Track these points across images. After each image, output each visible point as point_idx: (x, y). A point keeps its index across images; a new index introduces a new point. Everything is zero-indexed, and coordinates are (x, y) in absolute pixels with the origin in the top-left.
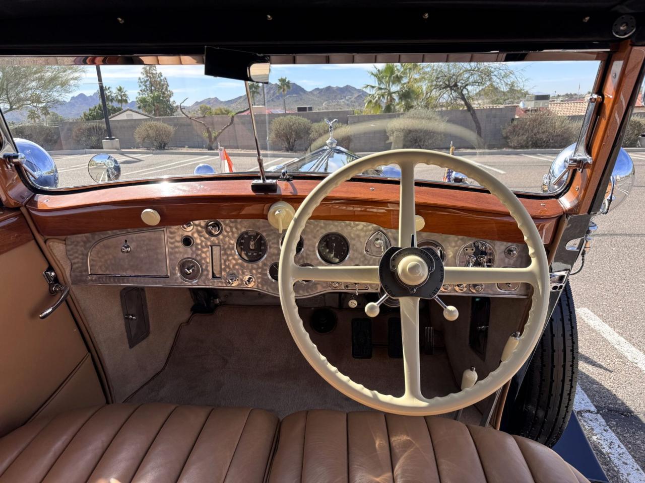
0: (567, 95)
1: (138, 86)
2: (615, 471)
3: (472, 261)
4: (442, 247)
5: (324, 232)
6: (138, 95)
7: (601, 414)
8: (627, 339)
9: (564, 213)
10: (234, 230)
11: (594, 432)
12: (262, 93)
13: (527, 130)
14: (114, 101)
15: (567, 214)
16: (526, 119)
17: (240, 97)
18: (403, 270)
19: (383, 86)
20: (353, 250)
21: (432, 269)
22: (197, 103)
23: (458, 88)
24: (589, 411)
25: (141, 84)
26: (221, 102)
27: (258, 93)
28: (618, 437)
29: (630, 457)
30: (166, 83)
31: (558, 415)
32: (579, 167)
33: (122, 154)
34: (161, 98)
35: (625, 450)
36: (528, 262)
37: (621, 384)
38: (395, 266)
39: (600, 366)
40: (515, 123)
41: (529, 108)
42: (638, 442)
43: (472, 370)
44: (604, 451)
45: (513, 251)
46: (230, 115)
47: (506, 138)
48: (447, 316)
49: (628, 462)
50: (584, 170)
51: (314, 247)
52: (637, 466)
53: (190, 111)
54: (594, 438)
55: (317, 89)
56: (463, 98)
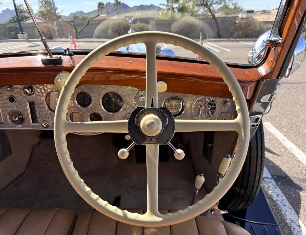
0: (263, 11)
1: (38, 4)
2: (279, 209)
3: (202, 109)
4: (183, 101)
5: (104, 92)
6: (38, 9)
7: (273, 179)
8: (287, 138)
9: (261, 78)
10: (43, 91)
11: (270, 189)
12: (106, 8)
13: (242, 29)
14: (25, 13)
15: (263, 79)
16: (242, 23)
17: (95, 11)
18: (144, 125)
19: (169, 4)
20: (126, 104)
21: (165, 124)
22: (72, 14)
23: (208, 6)
24: (268, 178)
25: (39, 3)
26: (85, 13)
27: (104, 8)
28: (282, 191)
29: (287, 201)
30: (53, 2)
31: (252, 191)
32: (273, 45)
33: (30, 42)
34: (51, 11)
35: (285, 198)
36: (236, 116)
37: (284, 162)
38: (139, 122)
39: (274, 153)
40: (237, 25)
41: (244, 17)
42: (292, 193)
43: (201, 176)
44: (274, 199)
45: (227, 102)
46: (87, 20)
47: (232, 33)
48: (176, 157)
49: (286, 204)
50: (276, 48)
51: (99, 102)
52: (290, 206)
53: (68, 18)
54: (270, 192)
55: (136, 6)
56: (210, 11)
